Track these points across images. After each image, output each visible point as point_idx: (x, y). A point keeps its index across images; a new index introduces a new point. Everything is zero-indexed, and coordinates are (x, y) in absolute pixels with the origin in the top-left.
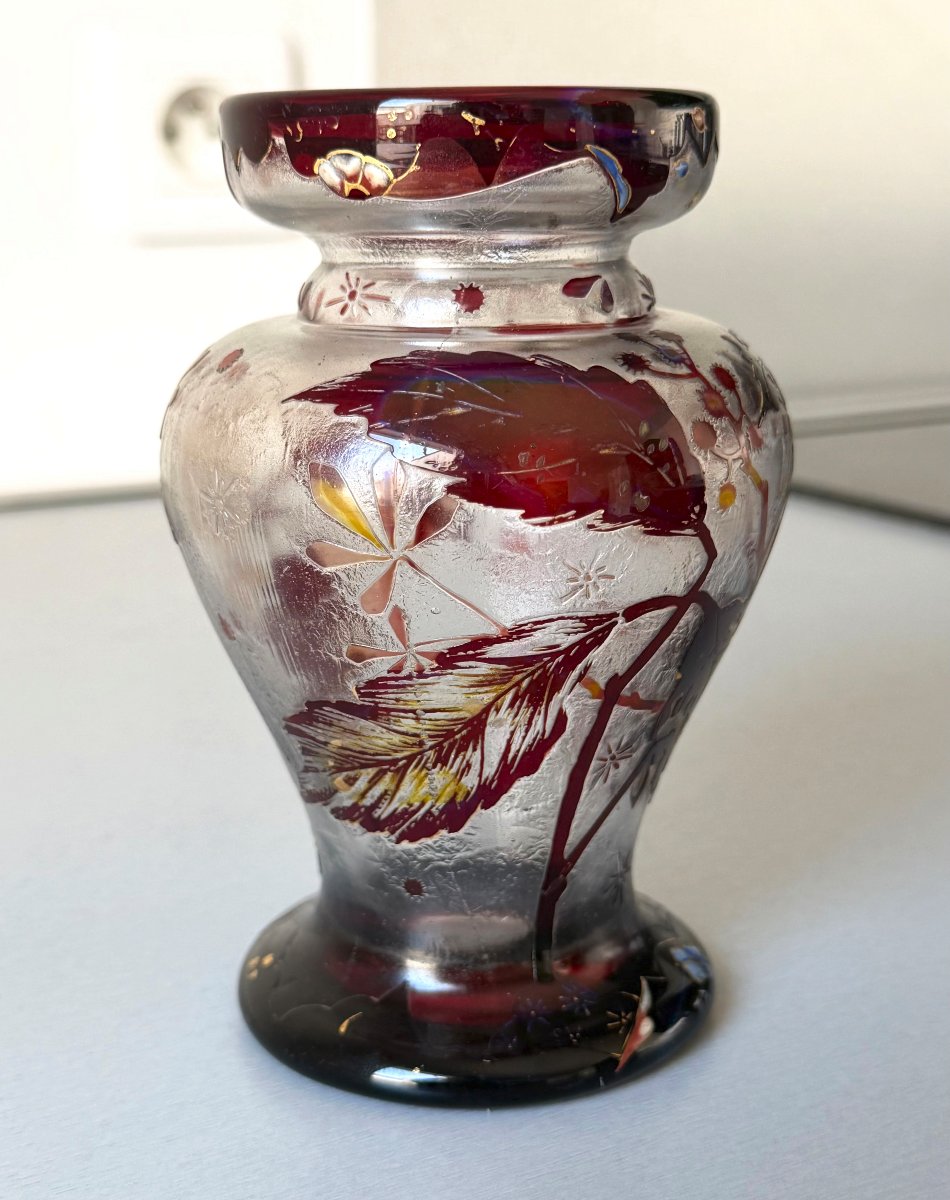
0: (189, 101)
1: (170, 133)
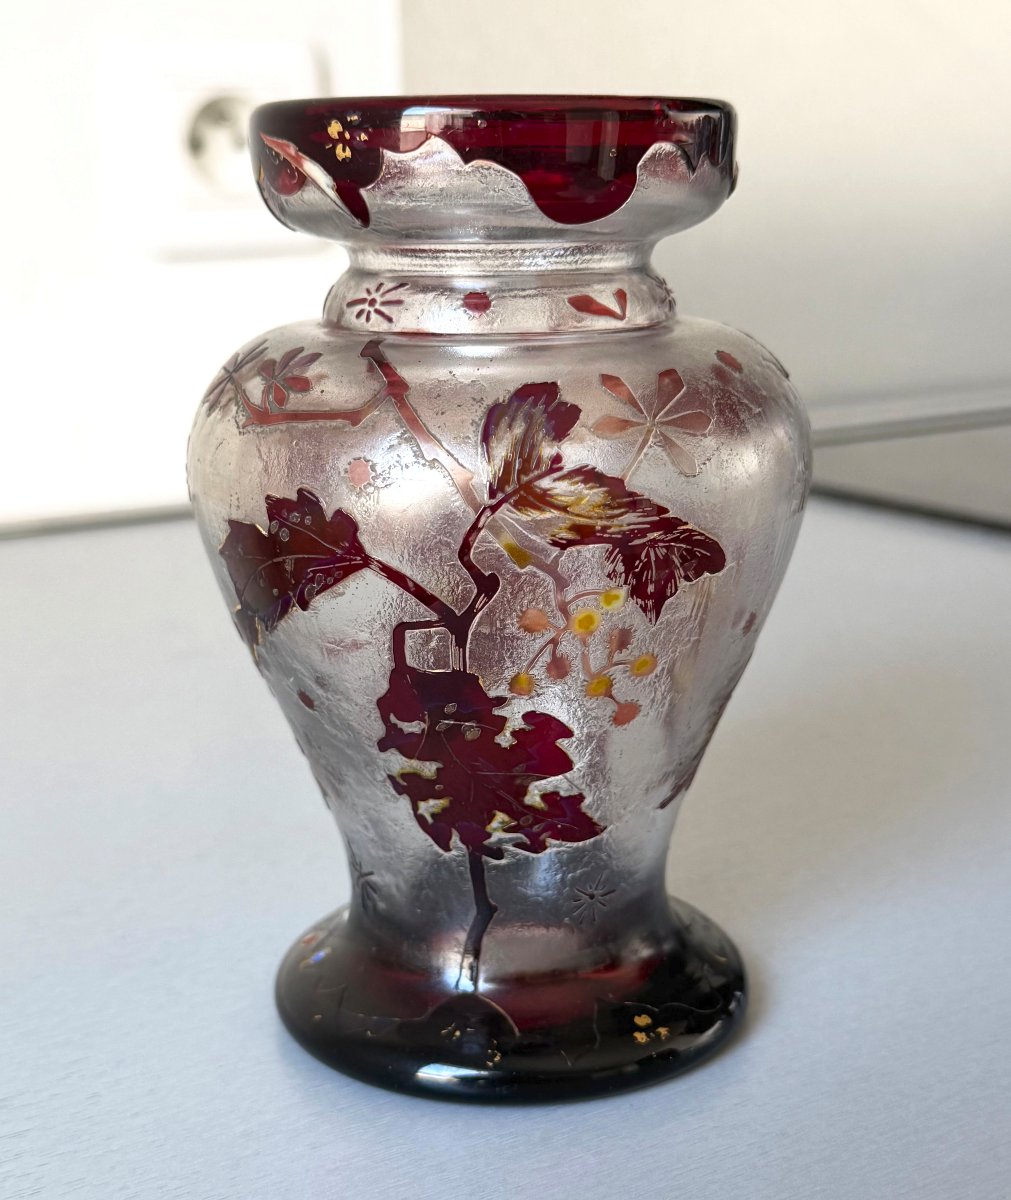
0: (215, 112)
1: (196, 145)
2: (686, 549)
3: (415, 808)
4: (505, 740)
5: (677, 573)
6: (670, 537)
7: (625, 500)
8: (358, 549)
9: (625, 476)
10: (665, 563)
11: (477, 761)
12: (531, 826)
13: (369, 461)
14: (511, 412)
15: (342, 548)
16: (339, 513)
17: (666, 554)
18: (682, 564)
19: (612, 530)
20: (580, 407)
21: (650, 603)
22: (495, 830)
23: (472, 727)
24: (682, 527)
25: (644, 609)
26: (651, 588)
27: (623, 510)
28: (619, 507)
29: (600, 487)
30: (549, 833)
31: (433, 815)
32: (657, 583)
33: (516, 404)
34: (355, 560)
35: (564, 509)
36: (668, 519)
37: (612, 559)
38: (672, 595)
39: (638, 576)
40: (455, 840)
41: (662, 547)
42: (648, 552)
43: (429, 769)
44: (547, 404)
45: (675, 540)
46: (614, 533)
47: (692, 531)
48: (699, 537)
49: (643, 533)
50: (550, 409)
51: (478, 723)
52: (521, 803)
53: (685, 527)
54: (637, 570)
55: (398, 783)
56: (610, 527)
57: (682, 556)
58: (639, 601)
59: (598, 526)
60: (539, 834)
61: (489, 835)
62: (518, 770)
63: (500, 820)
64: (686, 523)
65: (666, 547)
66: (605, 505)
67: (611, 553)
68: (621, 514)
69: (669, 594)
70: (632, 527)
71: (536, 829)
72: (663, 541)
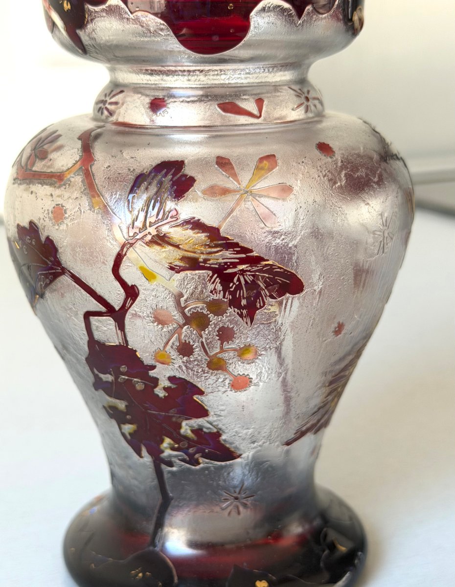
2: (268, 278)
3: (120, 429)
4: (160, 392)
5: (263, 292)
6: (255, 269)
7: (220, 242)
8: (58, 263)
9: (220, 226)
10: (252, 286)
11: (146, 404)
12: (188, 448)
13: (64, 206)
14: (149, 180)
15: (51, 261)
16: (48, 238)
17: (253, 280)
18: (266, 288)
19: (211, 262)
20: (196, 178)
21: (244, 312)
22: (166, 448)
23: (138, 382)
24: (264, 263)
25: (241, 315)
26: (244, 302)
27: (218, 249)
28: (216, 246)
29: (203, 232)
30: (200, 454)
31: (130, 434)
32: (247, 298)
33: (153, 174)
34: (58, 269)
35: (177, 246)
36: (253, 257)
37: (212, 280)
38: (261, 307)
39: (233, 294)
40: (144, 452)
41: (249, 275)
42: (239, 278)
43: (122, 405)
44: (174, 175)
45: (259, 271)
46: (213, 264)
47: (271, 265)
48: (279, 270)
49: (234, 265)
50: (174, 179)
51: (141, 379)
52: (179, 433)
53: (267, 263)
54: (232, 290)
55: (109, 412)
56: (209, 260)
57: (265, 282)
58: (236, 310)
59: (202, 258)
60: (195, 454)
61: (163, 452)
62: (172, 412)
63: (168, 442)
64: (268, 260)
65: (252, 275)
66: (206, 245)
67: (211, 277)
68: (217, 252)
69: (258, 306)
70: (225, 261)
71: (191, 451)
72: (249, 271)
